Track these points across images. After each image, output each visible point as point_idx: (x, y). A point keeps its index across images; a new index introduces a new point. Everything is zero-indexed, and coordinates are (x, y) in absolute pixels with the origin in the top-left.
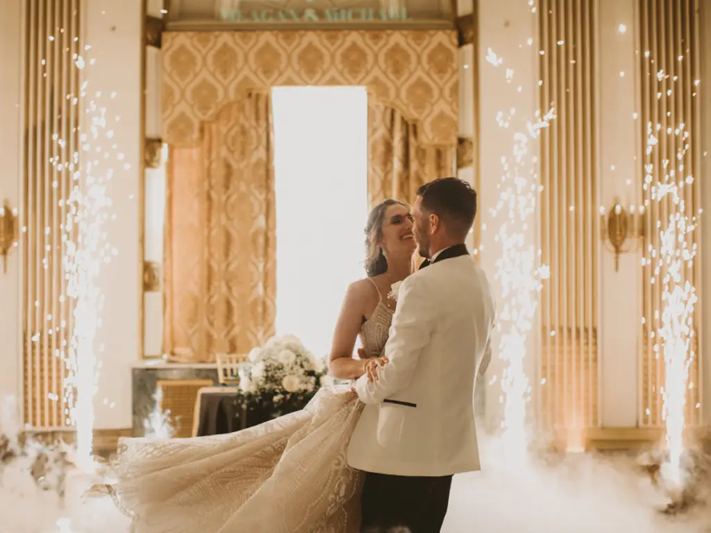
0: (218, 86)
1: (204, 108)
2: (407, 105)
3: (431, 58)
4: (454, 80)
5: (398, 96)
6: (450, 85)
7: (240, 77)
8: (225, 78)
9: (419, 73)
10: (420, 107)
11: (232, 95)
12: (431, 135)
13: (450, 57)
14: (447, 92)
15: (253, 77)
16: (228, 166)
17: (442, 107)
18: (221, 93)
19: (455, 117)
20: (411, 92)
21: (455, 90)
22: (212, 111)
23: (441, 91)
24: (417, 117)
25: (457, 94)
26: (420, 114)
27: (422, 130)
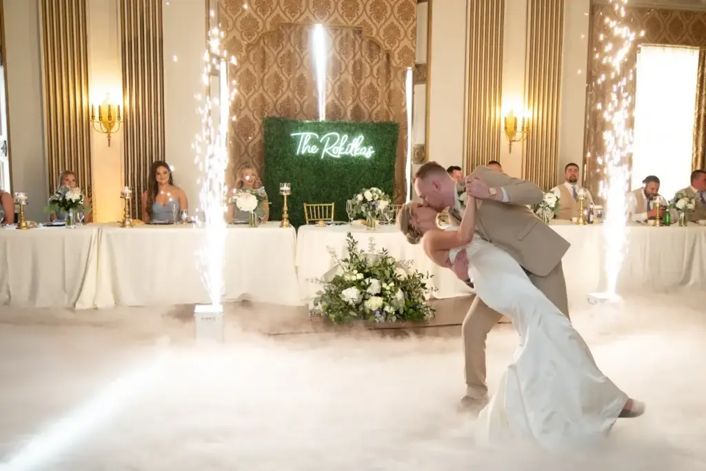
0: (259, 20)
1: (249, 35)
2: (384, 41)
3: (400, 10)
4: (414, 25)
5: (378, 34)
6: (412, 28)
7: (274, 15)
8: (264, 14)
9: (392, 19)
10: (392, 41)
11: (268, 27)
12: (398, 61)
13: (412, 10)
14: (409, 33)
15: (282, 15)
17: (406, 42)
18: (261, 25)
19: (414, 50)
20: (386, 31)
21: (414, 32)
22: (255, 37)
23: (406, 32)
24: (389, 48)
25: (415, 35)
26: (392, 47)
27: (394, 58)
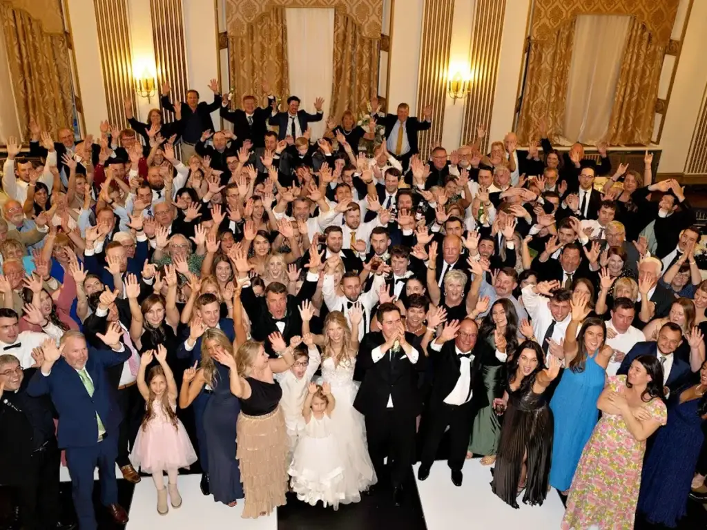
2: (355, 16)
4: (381, 4)
5: (351, 12)
6: (378, 6)
10: (362, 17)
12: (367, 33)
14: (377, 11)
16: (263, 47)
17: (374, 18)
19: (380, 24)
21: (381, 9)
22: (253, 18)
24: (361, 22)
25: (382, 12)
26: (363, 21)
27: (363, 29)
